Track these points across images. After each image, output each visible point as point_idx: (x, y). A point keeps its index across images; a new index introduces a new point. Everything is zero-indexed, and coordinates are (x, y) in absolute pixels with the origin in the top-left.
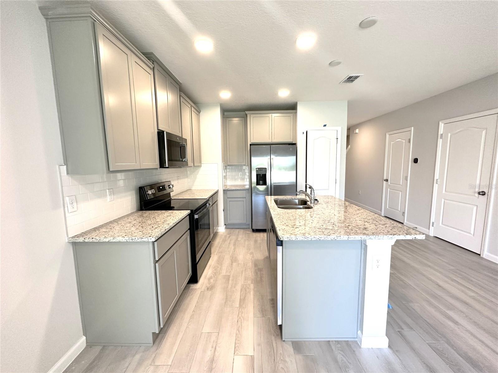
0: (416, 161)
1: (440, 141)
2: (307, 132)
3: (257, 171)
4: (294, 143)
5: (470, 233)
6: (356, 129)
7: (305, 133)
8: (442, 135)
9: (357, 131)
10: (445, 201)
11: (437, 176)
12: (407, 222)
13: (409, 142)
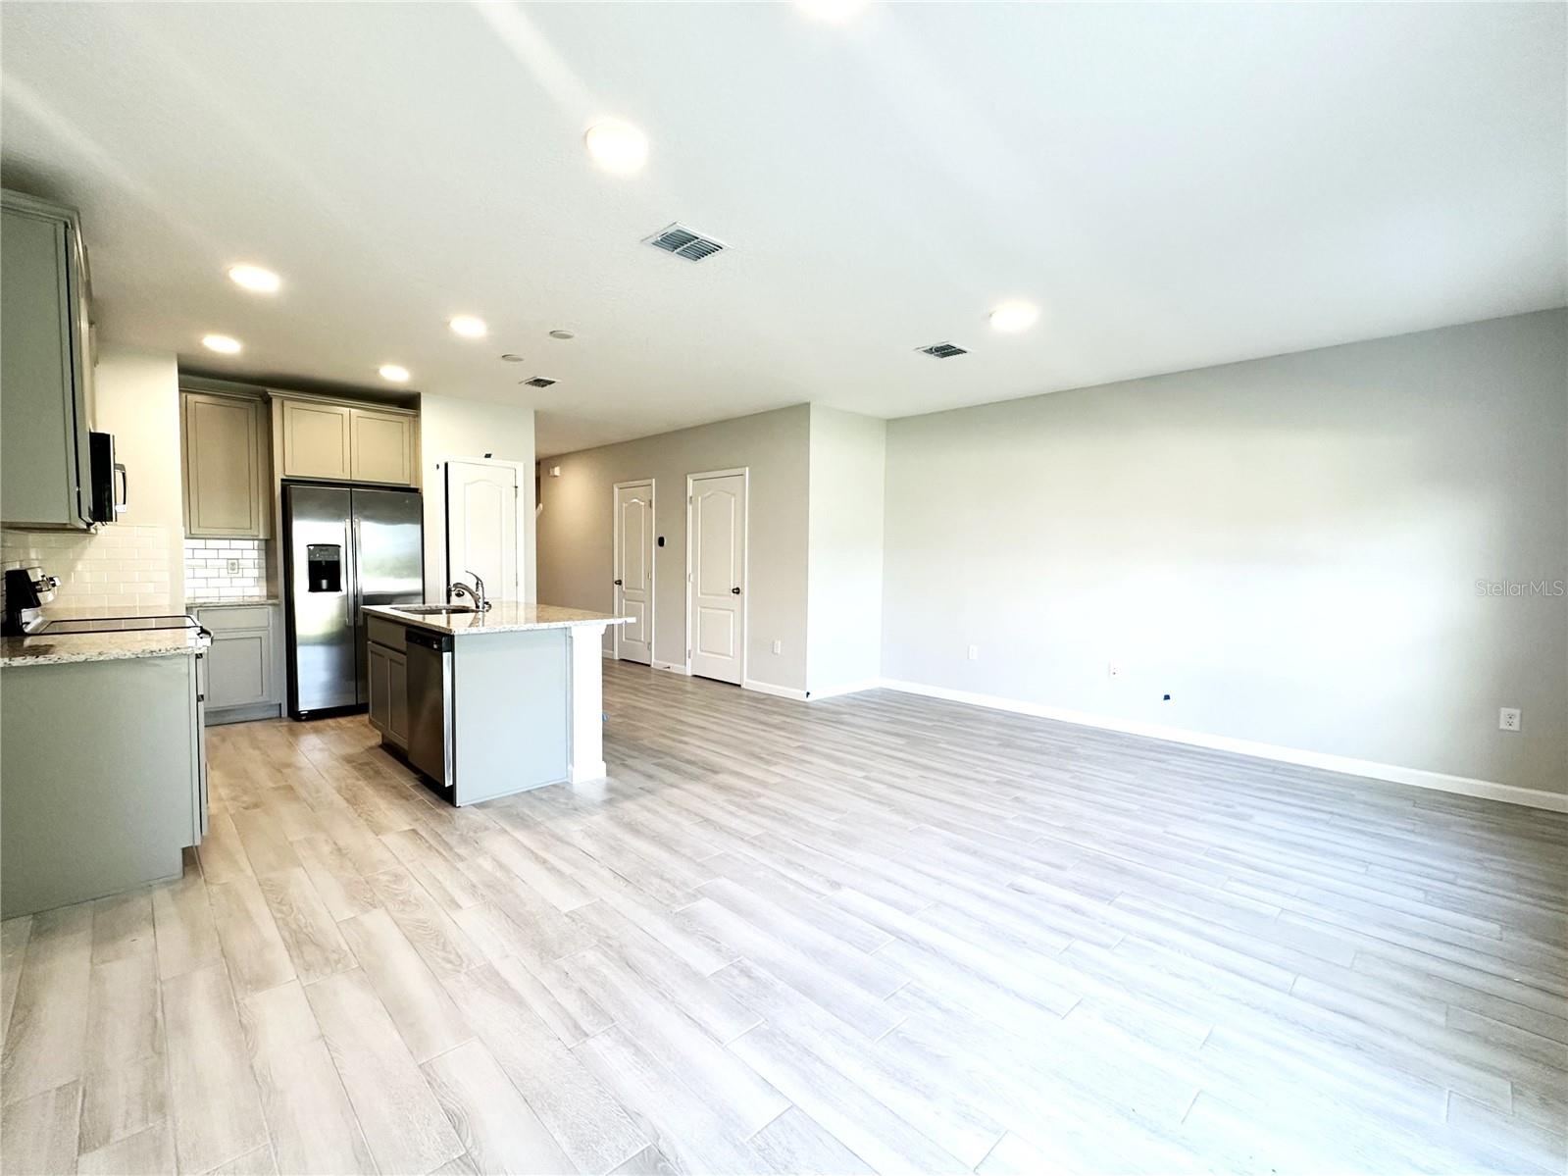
0: (661, 542)
1: (690, 508)
2: (446, 465)
3: (310, 553)
4: (412, 486)
5: (729, 656)
6: (553, 467)
7: (442, 467)
8: (691, 498)
9: (557, 471)
10: (703, 610)
11: (689, 570)
12: (657, 662)
13: (651, 506)
